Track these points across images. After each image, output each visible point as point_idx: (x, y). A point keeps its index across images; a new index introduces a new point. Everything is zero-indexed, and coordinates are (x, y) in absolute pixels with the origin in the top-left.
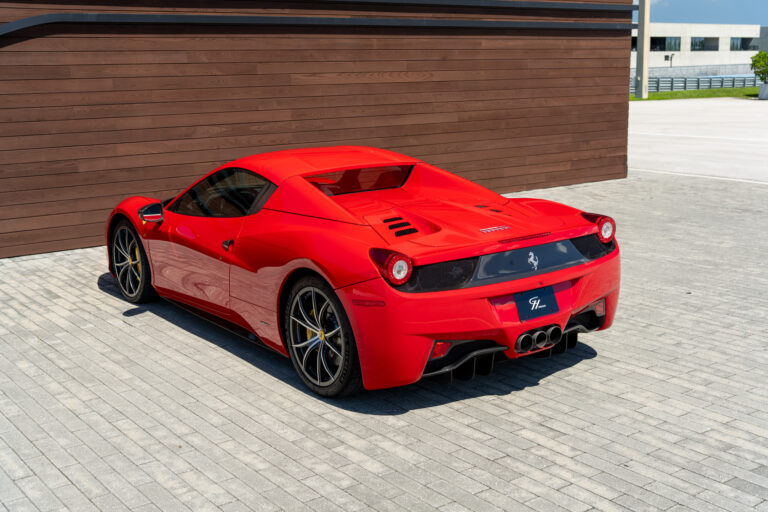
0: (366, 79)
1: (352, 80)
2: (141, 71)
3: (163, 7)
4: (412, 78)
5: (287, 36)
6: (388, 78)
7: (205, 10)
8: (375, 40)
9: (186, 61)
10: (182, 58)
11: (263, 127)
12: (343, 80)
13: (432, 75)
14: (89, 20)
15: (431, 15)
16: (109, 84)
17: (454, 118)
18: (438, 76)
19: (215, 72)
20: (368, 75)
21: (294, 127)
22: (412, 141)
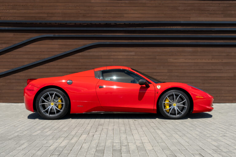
0: (196, 61)
1: (190, 61)
2: (121, 57)
3: (128, 40)
4: (213, 61)
5: (168, 48)
6: (204, 61)
7: (141, 41)
8: (199, 49)
9: (134, 55)
10: (133, 53)
11: (157, 74)
12: (186, 61)
13: (222, 61)
14: (107, 44)
15: (222, 41)
16: (112, 60)
17: (232, 75)
18: (225, 61)
19: (143, 58)
20: (196, 60)
21: (168, 75)
22: (213, 81)
